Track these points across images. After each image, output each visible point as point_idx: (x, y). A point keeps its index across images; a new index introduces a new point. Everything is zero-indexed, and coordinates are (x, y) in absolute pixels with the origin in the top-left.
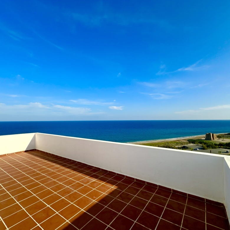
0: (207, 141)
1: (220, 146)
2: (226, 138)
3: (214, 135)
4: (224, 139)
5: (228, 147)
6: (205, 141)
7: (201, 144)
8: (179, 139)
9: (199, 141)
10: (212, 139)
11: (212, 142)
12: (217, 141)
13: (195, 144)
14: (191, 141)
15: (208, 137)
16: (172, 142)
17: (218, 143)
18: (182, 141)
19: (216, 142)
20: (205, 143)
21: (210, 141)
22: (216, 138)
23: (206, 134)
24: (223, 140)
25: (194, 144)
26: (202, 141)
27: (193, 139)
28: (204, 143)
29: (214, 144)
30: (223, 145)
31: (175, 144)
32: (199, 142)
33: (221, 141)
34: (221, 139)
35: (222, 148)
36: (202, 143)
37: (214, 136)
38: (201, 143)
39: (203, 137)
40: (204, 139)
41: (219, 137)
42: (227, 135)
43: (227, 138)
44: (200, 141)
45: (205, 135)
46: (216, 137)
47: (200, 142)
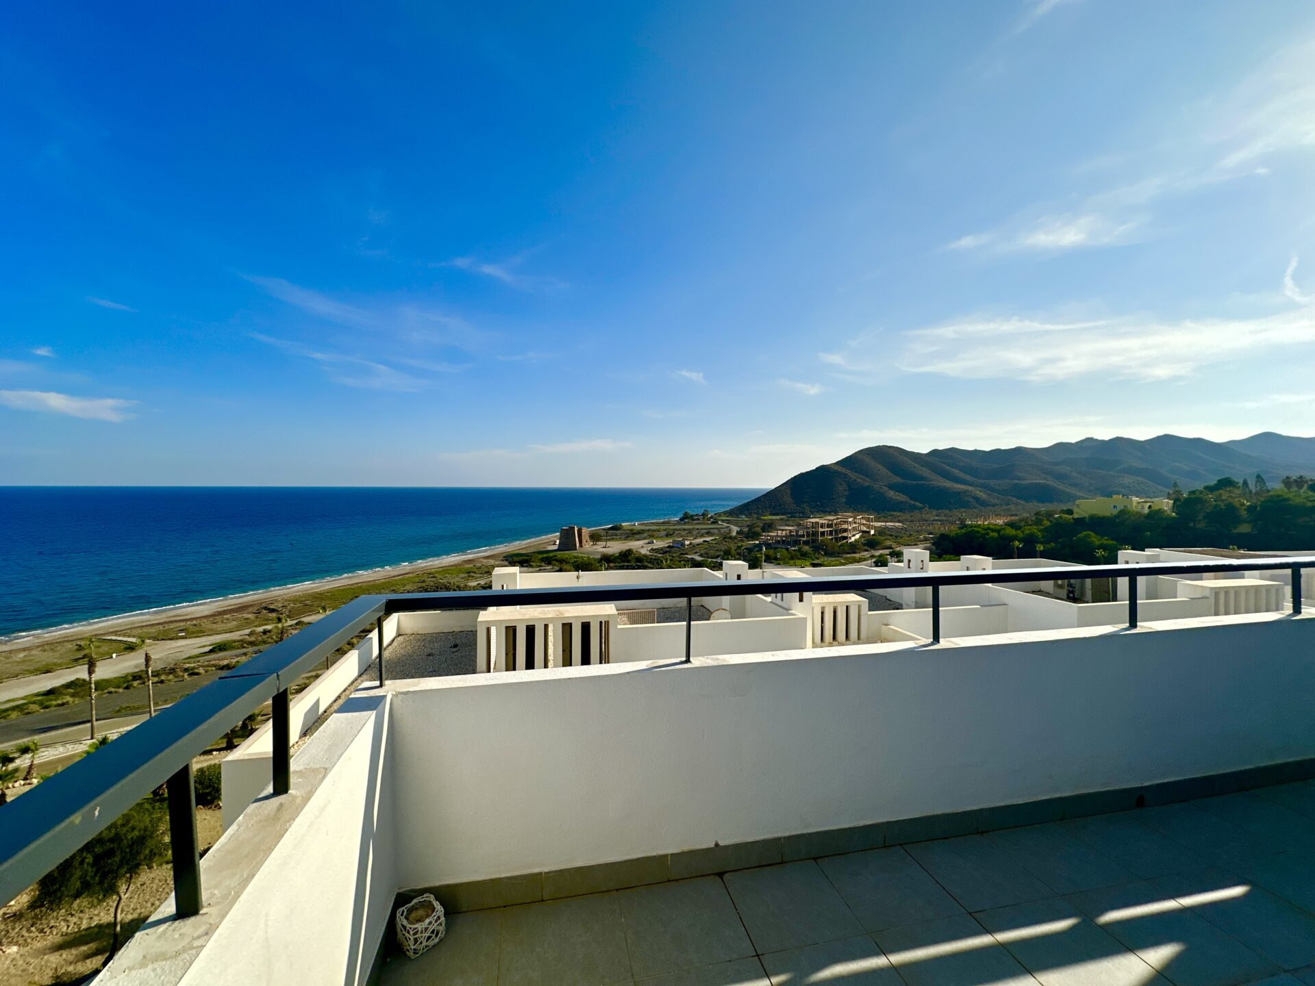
0: (565, 554)
2: (611, 540)
3: (585, 531)
4: (609, 544)
5: (626, 564)
6: (560, 555)
7: (549, 564)
8: (470, 557)
9: (540, 556)
10: (578, 545)
11: (580, 555)
12: (590, 549)
14: (515, 559)
15: (568, 541)
16: (446, 570)
18: (485, 561)
19: (589, 552)
21: (574, 553)
22: (589, 540)
23: (561, 530)
24: (605, 547)
26: (551, 555)
27: (521, 552)
28: (557, 561)
29: (586, 557)
30: (612, 558)
31: (463, 575)
32: (542, 560)
33: (601, 548)
34: (600, 543)
36: (554, 562)
37: (583, 534)
38: (548, 561)
39: (551, 541)
40: (556, 547)
41: (595, 538)
43: (613, 539)
45: (555, 536)
46: (588, 538)
47: (547, 558)
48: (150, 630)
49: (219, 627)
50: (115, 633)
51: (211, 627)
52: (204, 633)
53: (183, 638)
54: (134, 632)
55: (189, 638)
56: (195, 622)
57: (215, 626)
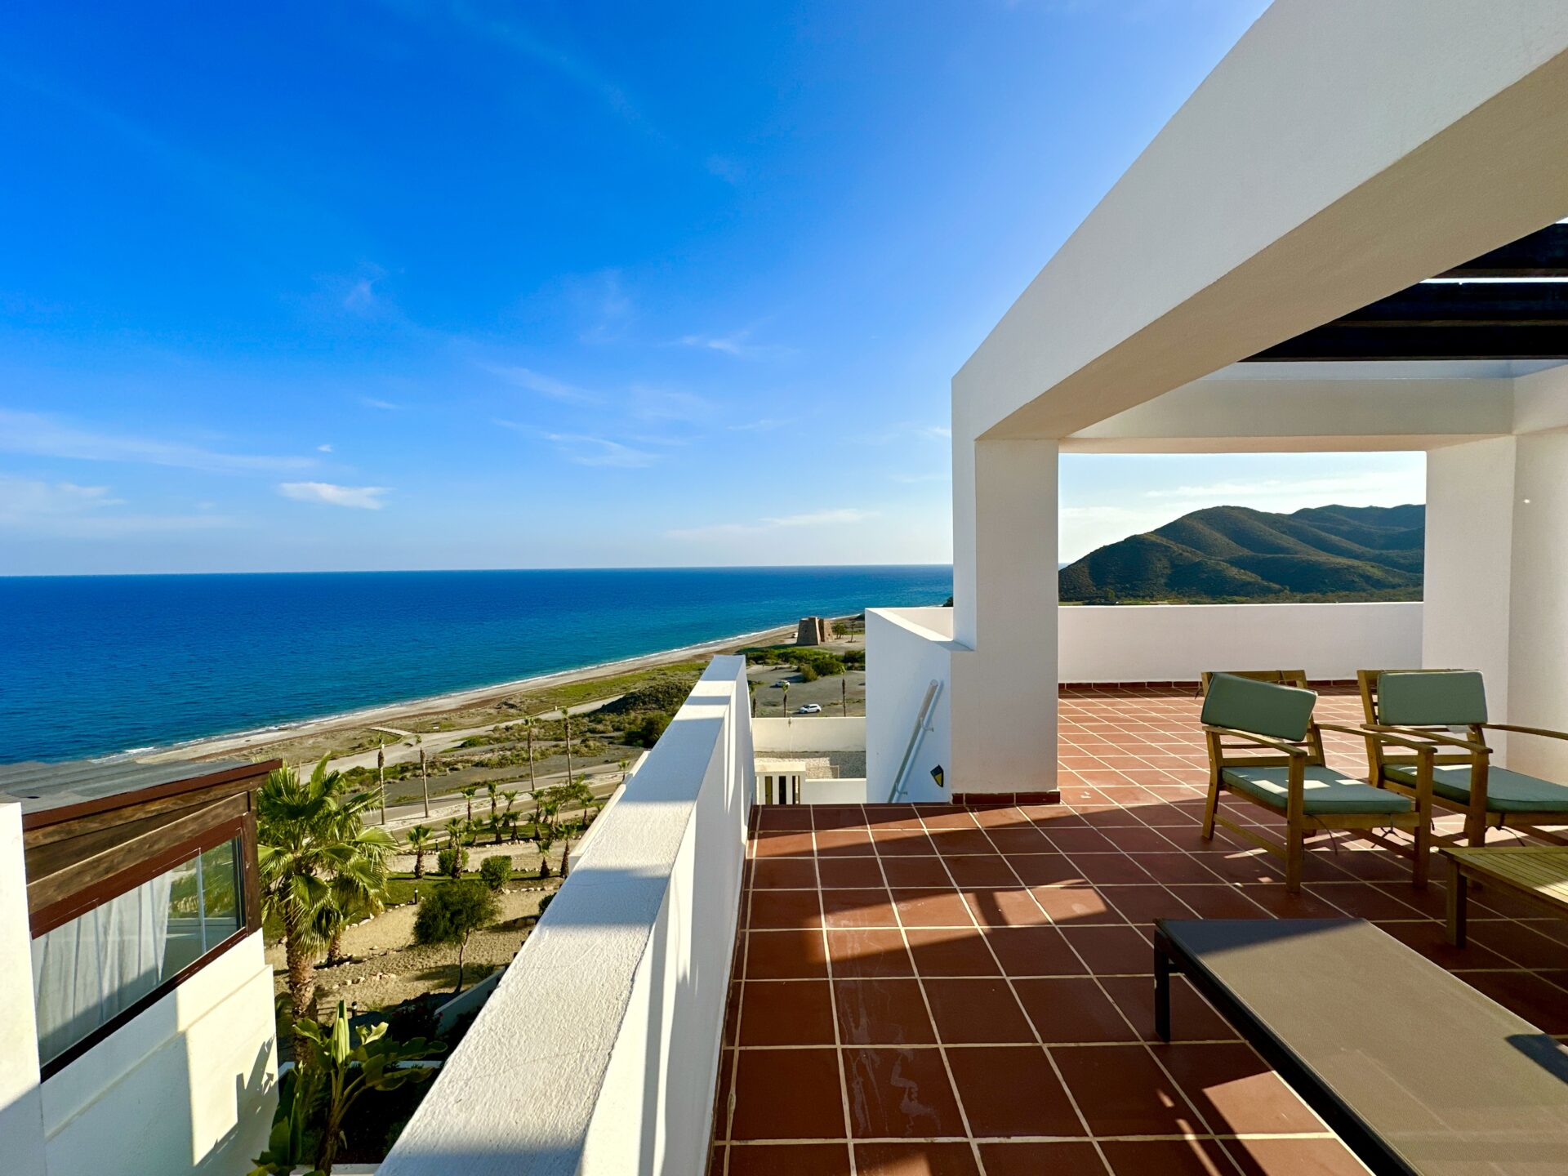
0: (805, 650)
1: (850, 664)
2: (856, 632)
3: (827, 623)
4: (854, 637)
6: (799, 650)
7: (786, 661)
10: (820, 638)
11: (821, 651)
13: (766, 663)
14: (750, 655)
15: (808, 634)
16: (677, 666)
17: (842, 653)
19: (831, 649)
20: (800, 659)
21: (814, 649)
23: (802, 622)
24: (851, 642)
25: (767, 668)
26: (789, 650)
27: (756, 646)
29: (827, 656)
31: (694, 673)
32: (779, 656)
33: (845, 643)
34: (844, 637)
35: (856, 669)
37: (825, 627)
38: (786, 658)
39: (787, 633)
40: (794, 641)
41: (839, 630)
42: (856, 622)
44: (782, 651)
45: (794, 628)
46: (831, 630)
47: (784, 655)
48: (409, 722)
49: (466, 721)
50: (380, 723)
51: (459, 721)
52: (454, 727)
53: (438, 731)
54: (396, 723)
55: (444, 731)
56: (445, 716)
57: (462, 721)
